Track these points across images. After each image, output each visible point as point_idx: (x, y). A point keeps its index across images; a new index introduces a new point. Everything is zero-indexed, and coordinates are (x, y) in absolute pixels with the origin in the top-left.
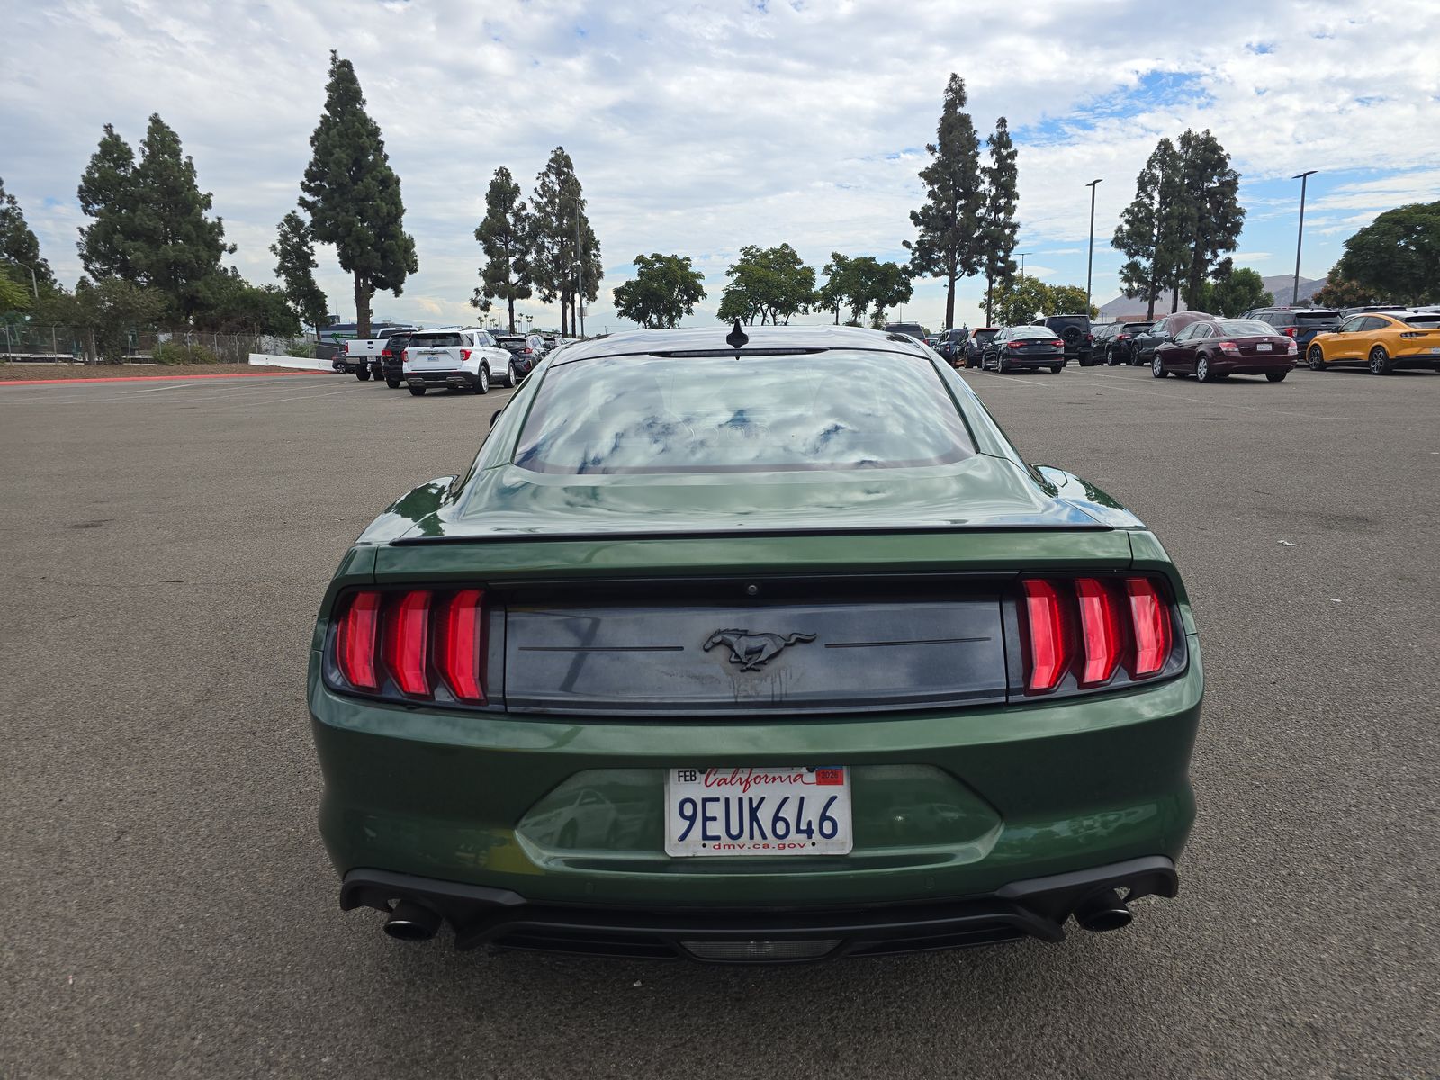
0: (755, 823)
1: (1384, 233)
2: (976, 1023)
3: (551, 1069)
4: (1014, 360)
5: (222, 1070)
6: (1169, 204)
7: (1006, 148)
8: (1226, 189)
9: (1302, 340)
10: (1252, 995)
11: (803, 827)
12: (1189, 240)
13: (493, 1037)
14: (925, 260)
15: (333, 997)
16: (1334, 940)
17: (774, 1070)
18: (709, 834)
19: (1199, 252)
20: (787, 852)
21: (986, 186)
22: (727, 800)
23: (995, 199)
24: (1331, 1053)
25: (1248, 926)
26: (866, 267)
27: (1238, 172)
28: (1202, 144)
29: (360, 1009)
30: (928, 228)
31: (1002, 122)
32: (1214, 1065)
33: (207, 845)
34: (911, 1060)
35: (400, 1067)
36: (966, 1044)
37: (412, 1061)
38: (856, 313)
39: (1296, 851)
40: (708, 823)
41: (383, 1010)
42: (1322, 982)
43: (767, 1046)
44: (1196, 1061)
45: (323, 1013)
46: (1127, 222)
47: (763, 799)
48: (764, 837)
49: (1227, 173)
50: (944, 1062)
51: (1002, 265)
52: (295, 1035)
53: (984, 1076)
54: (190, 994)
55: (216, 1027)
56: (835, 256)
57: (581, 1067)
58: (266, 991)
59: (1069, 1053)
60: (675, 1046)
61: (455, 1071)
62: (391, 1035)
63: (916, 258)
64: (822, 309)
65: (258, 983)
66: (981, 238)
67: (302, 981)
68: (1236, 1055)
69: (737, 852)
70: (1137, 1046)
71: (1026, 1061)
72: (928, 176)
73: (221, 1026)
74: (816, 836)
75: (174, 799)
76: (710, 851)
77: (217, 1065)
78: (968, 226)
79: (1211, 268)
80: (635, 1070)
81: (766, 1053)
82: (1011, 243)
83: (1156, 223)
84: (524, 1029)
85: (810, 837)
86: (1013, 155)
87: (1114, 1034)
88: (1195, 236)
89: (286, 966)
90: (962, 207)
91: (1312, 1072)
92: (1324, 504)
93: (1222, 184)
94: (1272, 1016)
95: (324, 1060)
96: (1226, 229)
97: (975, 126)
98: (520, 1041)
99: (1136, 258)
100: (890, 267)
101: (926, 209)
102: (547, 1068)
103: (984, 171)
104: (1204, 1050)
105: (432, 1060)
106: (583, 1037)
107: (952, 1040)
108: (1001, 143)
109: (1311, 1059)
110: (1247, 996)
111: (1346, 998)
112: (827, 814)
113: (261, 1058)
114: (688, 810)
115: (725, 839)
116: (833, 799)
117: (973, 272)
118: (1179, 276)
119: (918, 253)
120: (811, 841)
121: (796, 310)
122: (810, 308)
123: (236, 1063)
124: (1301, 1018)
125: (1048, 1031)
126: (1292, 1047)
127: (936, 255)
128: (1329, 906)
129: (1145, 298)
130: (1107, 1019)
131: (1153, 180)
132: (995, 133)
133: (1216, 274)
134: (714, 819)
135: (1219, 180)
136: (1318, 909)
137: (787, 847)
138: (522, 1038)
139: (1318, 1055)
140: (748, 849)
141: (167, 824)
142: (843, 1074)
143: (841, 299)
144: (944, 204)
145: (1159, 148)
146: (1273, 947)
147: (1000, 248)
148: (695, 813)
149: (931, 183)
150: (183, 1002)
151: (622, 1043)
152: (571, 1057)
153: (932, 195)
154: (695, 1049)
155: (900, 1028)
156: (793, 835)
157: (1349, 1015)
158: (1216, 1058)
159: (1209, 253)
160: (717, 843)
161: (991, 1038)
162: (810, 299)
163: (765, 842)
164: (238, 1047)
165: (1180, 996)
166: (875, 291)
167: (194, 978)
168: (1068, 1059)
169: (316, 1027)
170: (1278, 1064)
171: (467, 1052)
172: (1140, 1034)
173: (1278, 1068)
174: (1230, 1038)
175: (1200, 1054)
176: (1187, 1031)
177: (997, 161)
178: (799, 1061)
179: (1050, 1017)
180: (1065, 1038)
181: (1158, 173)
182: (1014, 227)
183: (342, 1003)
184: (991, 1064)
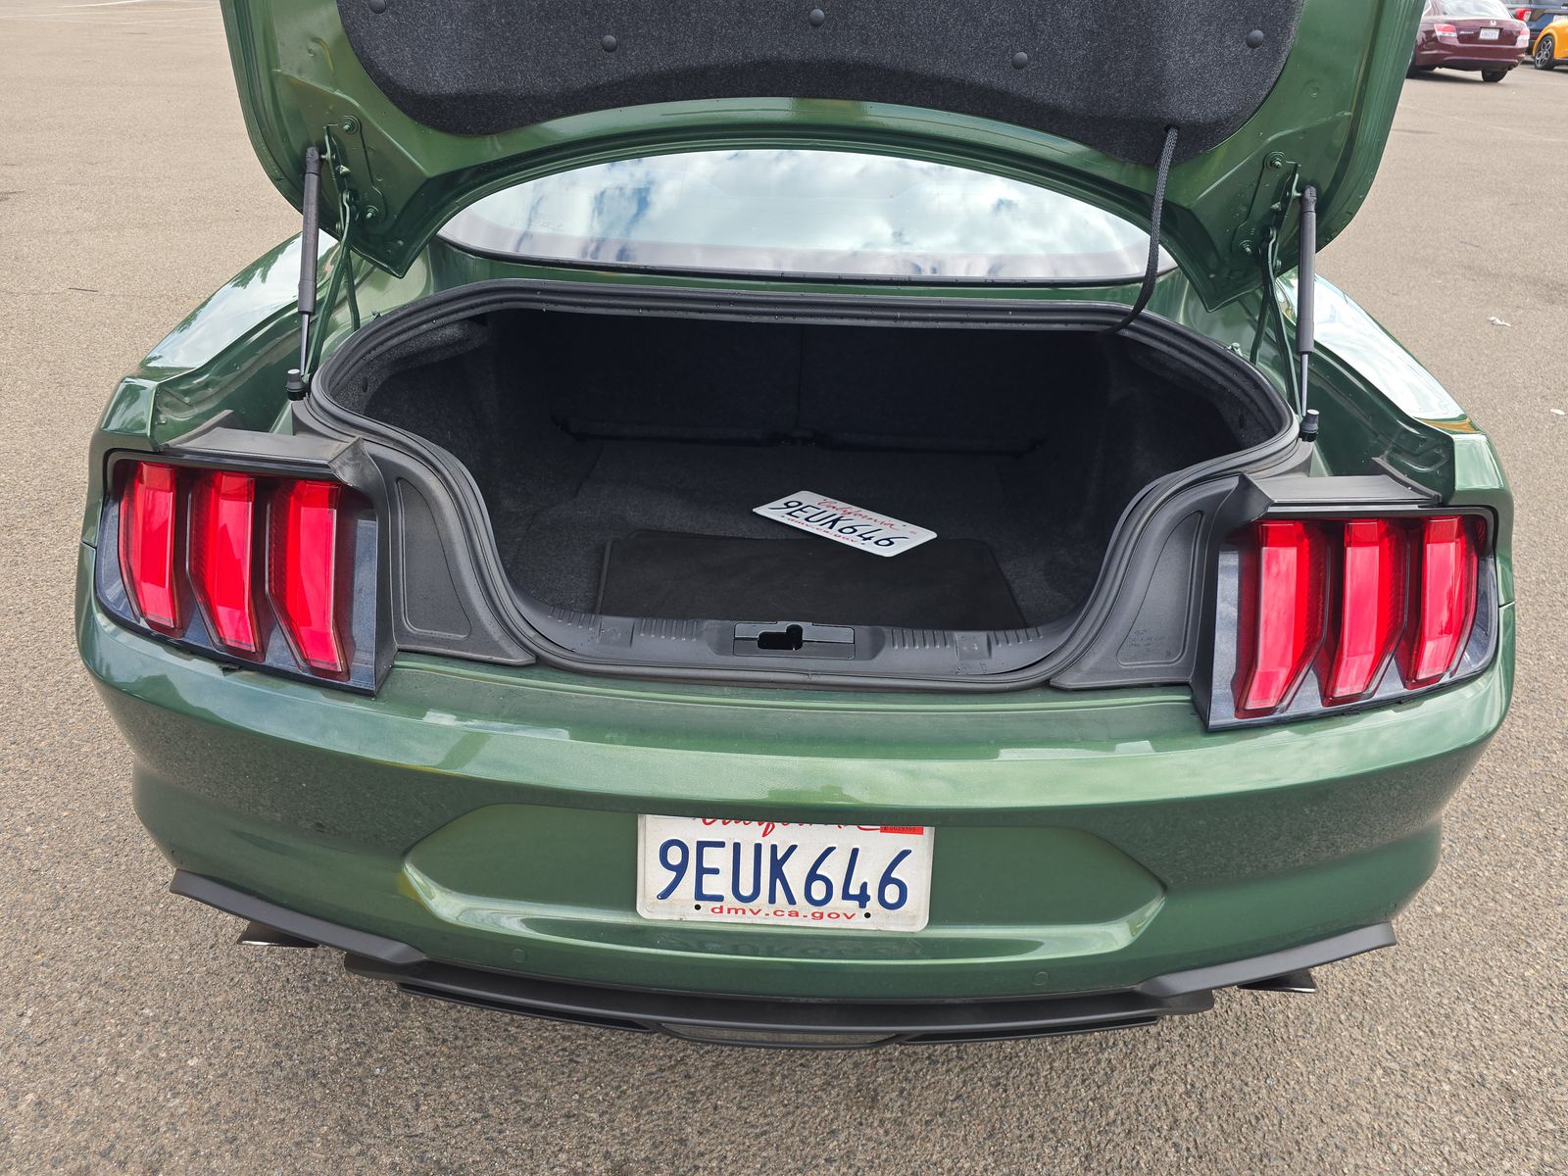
0: (778, 882)
2: (1065, 1056)
3: (493, 1098)
5: (53, 1071)
9: (1534, 26)
10: (1432, 1031)
11: (854, 890)
13: (420, 1038)
15: (214, 959)
16: (1541, 946)
17: (791, 1118)
18: (705, 891)
20: (826, 923)
22: (737, 847)
24: (1533, 1133)
25: (1430, 918)
29: (248, 980)
32: (1377, 1145)
33: (79, 701)
34: (974, 1112)
35: (291, 1081)
36: (1049, 1091)
37: (307, 1071)
39: (1496, 800)
40: (705, 877)
41: (279, 985)
42: (1525, 1016)
43: (784, 1077)
44: (1353, 1139)
45: (199, 984)
47: (793, 848)
48: (791, 900)
50: (1018, 1119)
52: (156, 1019)
53: (1070, 1144)
54: (26, 941)
55: (53, 998)
57: (531, 1097)
58: (127, 943)
59: (1185, 1114)
60: (661, 1070)
61: (364, 1092)
62: (284, 1028)
65: (118, 930)
67: (176, 931)
68: (1407, 1130)
69: (749, 918)
70: (1276, 1108)
71: (1127, 1123)
73: (60, 997)
74: (873, 904)
75: (45, 624)
76: (706, 917)
77: (48, 1062)
80: (604, 1107)
81: (780, 1091)
84: (462, 1029)
85: (862, 905)
87: (1246, 1084)
89: (157, 904)
91: (1507, 1165)
92: (1545, 265)
94: (1456, 1067)
95: (191, 1063)
98: (455, 1048)
102: (487, 1096)
104: (1365, 1119)
105: (335, 1072)
106: (540, 1047)
107: (1031, 1083)
109: (1506, 1142)
110: (1425, 1032)
111: (1555, 1044)
112: (893, 876)
113: (107, 1054)
114: (675, 856)
115: (730, 900)
116: (905, 854)
120: (865, 911)
123: (74, 1058)
124: (1494, 1074)
125: (1159, 1074)
126: (1480, 1121)
128: (1537, 892)
130: (1238, 1061)
134: (715, 871)
136: (1522, 896)
137: (825, 916)
138: (459, 1043)
139: (1516, 1137)
140: (766, 916)
141: (31, 664)
142: (881, 1131)
146: (1462, 952)
148: (683, 863)
150: (15, 954)
151: (591, 1060)
152: (521, 1080)
154: (688, 1077)
155: (962, 1059)
156: (837, 902)
157: (1558, 1071)
158: (1380, 1134)
160: (718, 904)
161: (1083, 1081)
163: (792, 908)
164: (78, 1035)
165: (1336, 1026)
167: (34, 915)
168: (1183, 1124)
169: (185, 1007)
170: (1463, 1149)
171: (384, 1061)
172: (1281, 1088)
173: (1462, 1154)
174: (1400, 1101)
175: (1360, 1125)
176: (1344, 1086)
178: (825, 1106)
179: (1163, 1051)
180: (1181, 1089)
183: (225, 970)
184: (1080, 1126)
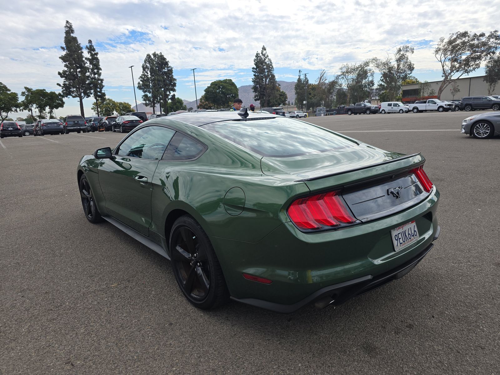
1: (214, 88)
4: (127, 128)
6: (153, 76)
7: (93, 51)
8: (170, 72)
12: (161, 88)
14: (67, 92)
19: (165, 91)
21: (88, 64)
23: (93, 70)
26: (42, 93)
27: (172, 67)
28: (160, 57)
30: (66, 78)
31: (90, 42)
38: (40, 112)
46: (141, 81)
49: (169, 67)
51: (100, 94)
56: (26, 88)
63: (64, 90)
64: (24, 110)
66: (89, 84)
72: (63, 58)
78: (84, 79)
79: (170, 97)
82: (102, 87)
83: (151, 82)
86: (97, 54)
88: (163, 87)
90: (79, 72)
93: (168, 70)
96: (172, 85)
97: (79, 41)
99: (146, 93)
100: (53, 94)
101: (64, 72)
103: (86, 59)
108: (91, 49)
117: (88, 96)
118: (160, 99)
119: (64, 89)
121: (12, 110)
122: (18, 109)
127: (72, 90)
129: (151, 106)
131: (147, 67)
132: (88, 45)
133: (171, 99)
135: (167, 69)
143: (32, 106)
144: (72, 70)
145: (147, 57)
147: (98, 88)
149: (65, 61)
153: (66, 66)
159: (168, 92)
162: (18, 106)
166: (48, 103)
177: (91, 55)
181: (148, 65)
182: (102, 80)
